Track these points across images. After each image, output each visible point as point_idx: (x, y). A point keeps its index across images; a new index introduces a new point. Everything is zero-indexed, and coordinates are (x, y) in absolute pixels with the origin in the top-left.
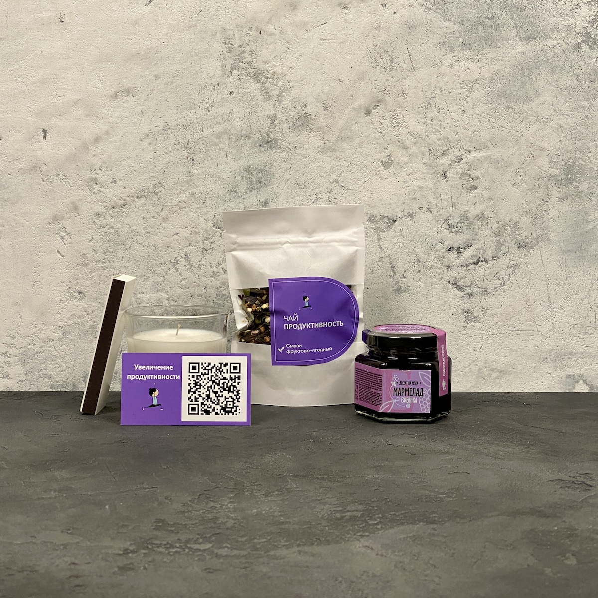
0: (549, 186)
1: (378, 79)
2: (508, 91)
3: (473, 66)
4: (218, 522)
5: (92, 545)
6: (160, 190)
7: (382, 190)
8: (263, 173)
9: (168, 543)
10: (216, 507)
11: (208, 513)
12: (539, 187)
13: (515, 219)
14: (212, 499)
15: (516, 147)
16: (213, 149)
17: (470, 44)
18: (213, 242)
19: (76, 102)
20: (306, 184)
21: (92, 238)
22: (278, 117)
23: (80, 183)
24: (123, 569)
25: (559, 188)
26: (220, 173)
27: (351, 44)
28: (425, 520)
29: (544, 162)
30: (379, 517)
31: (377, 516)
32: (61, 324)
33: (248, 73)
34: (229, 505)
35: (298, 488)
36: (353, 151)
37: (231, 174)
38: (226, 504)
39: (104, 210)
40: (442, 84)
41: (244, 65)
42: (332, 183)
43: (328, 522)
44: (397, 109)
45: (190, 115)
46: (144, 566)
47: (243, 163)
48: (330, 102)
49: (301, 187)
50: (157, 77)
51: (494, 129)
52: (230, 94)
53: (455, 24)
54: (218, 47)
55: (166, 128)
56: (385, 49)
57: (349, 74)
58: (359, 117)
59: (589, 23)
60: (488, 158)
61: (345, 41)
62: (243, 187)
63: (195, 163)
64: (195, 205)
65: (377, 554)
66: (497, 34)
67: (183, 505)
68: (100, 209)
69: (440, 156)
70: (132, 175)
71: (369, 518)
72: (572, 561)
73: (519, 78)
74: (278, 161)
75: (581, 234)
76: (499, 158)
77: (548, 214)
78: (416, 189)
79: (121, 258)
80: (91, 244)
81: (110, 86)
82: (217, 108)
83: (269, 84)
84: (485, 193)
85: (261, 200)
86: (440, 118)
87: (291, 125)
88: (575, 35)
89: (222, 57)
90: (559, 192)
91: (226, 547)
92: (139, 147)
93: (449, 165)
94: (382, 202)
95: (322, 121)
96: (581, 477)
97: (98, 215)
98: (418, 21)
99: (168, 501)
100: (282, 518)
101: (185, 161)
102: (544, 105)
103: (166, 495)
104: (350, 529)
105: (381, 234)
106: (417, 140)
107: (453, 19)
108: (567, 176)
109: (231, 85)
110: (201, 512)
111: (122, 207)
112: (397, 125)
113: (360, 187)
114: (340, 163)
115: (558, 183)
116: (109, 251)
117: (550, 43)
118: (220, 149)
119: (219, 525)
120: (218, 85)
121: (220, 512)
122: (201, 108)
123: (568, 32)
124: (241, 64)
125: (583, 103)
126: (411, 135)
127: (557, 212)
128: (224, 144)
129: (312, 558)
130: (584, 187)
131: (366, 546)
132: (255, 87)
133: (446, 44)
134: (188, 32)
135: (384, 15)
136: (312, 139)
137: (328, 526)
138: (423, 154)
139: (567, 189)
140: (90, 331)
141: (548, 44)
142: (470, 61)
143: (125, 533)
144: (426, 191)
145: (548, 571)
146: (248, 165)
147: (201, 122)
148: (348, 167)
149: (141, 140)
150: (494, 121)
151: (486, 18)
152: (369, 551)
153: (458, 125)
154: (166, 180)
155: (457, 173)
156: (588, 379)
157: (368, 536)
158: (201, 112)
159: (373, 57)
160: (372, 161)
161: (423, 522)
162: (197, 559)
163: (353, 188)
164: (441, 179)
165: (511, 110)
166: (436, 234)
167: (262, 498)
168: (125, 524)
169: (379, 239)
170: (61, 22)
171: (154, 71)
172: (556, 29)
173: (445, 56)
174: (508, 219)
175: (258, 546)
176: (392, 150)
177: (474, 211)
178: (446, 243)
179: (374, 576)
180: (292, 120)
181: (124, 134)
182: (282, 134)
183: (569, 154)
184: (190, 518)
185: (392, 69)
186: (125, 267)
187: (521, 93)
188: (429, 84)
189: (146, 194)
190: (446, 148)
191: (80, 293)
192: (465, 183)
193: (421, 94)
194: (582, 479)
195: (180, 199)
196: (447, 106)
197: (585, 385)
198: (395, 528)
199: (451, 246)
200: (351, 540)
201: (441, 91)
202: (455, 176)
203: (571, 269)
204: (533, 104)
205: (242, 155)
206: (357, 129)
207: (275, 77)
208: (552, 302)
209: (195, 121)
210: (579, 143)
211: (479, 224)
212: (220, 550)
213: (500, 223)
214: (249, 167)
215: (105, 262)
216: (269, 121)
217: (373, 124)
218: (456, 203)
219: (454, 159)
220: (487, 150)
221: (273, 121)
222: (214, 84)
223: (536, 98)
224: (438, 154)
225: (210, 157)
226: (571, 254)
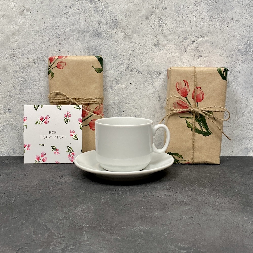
0: (238, 55)
1: (152, 1)
2: (218, 7)
6: (45, 59)
7: (154, 58)
8: (95, 50)
12: (233, 55)
15: (221, 35)
16: (70, 38)
19: (3, 16)
20: (117, 56)
21: (14, 83)
22: (102, 21)
23: (6, 56)
25: (243, 56)
26: (74, 50)
29: (235, 43)
32: (1, 125)
35: (87, 241)
36: (140, 38)
37: (80, 51)
39: (19, 69)
40: (184, 3)
42: (129, 55)
44: (162, 16)
45: (59, 21)
47: (85, 45)
48: (128, 13)
49: (114, 57)
51: (210, 26)
52: (78, 10)
55: (47, 28)
58: (142, 21)
60: (207, 41)
63: (62, 45)
68: (16, 69)
70: (31, 52)
74: (103, 44)
76: (213, 41)
77: (237, 69)
78: (171, 57)
79: (28, 93)
80: (13, 86)
81: (19, 7)
82: (72, 17)
83: (97, 5)
84: (206, 59)
86: (183, 21)
87: (109, 25)
90: (243, 58)
92: (35, 38)
93: (188, 45)
94: (154, 64)
95: (124, 24)
97: (16, 72)
101: (57, 44)
102: (236, 14)
105: (154, 80)
106: (172, 32)
108: (247, 50)
111: (27, 68)
112: (161, 25)
113: (143, 57)
114: (133, 45)
115: (242, 53)
116: (22, 90)
118: (74, 38)
120: (72, 6)
122: (64, 18)
126: (169, 30)
127: (241, 68)
128: (76, 35)
132: (90, 6)
136: (119, 33)
138: (175, 39)
139: (247, 56)
140: (15, 128)
144: (176, 58)
146: (88, 46)
147: (64, 25)
148: (137, 47)
149: (35, 34)
153: (192, 24)
154: (48, 54)
155: (192, 49)
158: (64, 20)
160: (149, 43)
163: (140, 57)
164: (183, 52)
165: (219, 16)
169: (153, 82)
176: (159, 38)
180: (109, 23)
181: (27, 31)
182: (105, 30)
183: (248, 39)
186: (30, 97)
187: (224, 7)
188: (178, 3)
189: (39, 61)
190: (186, 36)
191: (9, 110)
192: (195, 53)
193: (173, 9)
196: (187, 14)
201: (184, 7)
202: (191, 50)
203: (248, 96)
204: (230, 13)
205: (85, 41)
206: (141, 27)
208: (238, 113)
209: (61, 24)
210: (252, 33)
214: (89, 47)
215: (21, 95)
216: (98, 24)
217: (150, 24)
218: (191, 64)
219: (190, 41)
220: (207, 37)
221: (100, 23)
222: (70, 5)
223: (232, 10)
224: (182, 39)
225: (69, 42)
226: (248, 89)
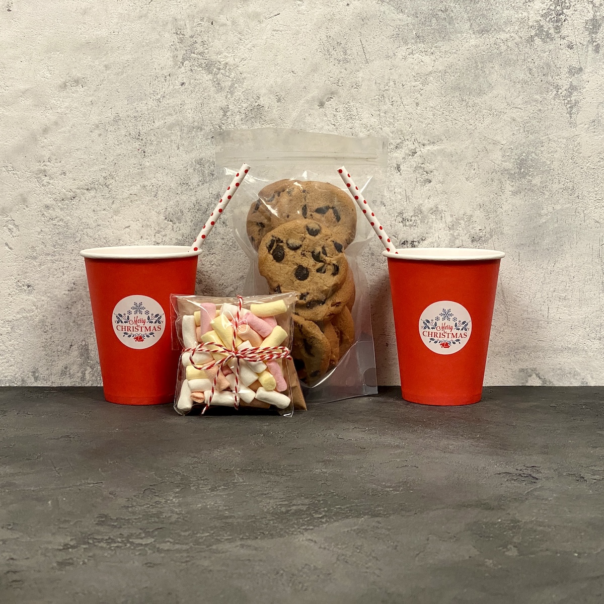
0: (503, 180)
1: (332, 71)
2: (462, 85)
3: (427, 59)
4: (161, 517)
5: (32, 540)
6: (111, 182)
8: (216, 165)
9: (110, 538)
10: (161, 502)
11: (153, 508)
12: (492, 180)
13: (469, 213)
14: (157, 494)
15: (470, 141)
16: (164, 141)
17: (423, 37)
18: (165, 235)
19: (24, 92)
21: (41, 230)
22: (230, 108)
23: (28, 174)
24: (62, 564)
25: (513, 182)
26: (172, 165)
27: (304, 36)
28: (370, 513)
29: (497, 156)
30: (324, 511)
31: (322, 509)
32: (10, 318)
33: (200, 64)
34: (174, 500)
35: (244, 482)
37: (182, 166)
38: (171, 498)
39: (54, 203)
40: (395, 77)
41: (196, 55)
43: (273, 516)
44: (351, 101)
45: (142, 106)
46: (83, 561)
47: (195, 155)
48: (283, 94)
50: (106, 67)
51: (447, 123)
52: (182, 85)
53: (409, 17)
54: (169, 38)
55: (117, 120)
56: (339, 41)
57: (302, 66)
58: (312, 109)
59: (542, 16)
60: (442, 152)
61: (298, 33)
62: (195, 180)
63: (146, 154)
64: (147, 197)
65: (320, 548)
66: (451, 27)
67: (127, 500)
68: (49, 201)
69: (393, 149)
70: (82, 167)
71: (314, 512)
72: (513, 552)
73: (473, 71)
75: (534, 227)
76: (453, 151)
77: (502, 208)
79: (71, 251)
80: (40, 236)
81: (58, 75)
82: (168, 99)
83: (221, 75)
84: (439, 186)
85: (214, 193)
86: (394, 110)
87: (243, 116)
88: (528, 28)
89: (173, 47)
90: (512, 186)
91: (168, 541)
92: (90, 138)
93: (403, 158)
95: (275, 113)
96: (528, 470)
97: (47, 207)
98: (372, 13)
99: (113, 496)
100: (227, 512)
101: (136, 153)
102: (497, 99)
103: (111, 489)
104: (294, 523)
106: (370, 133)
107: (406, 11)
108: (520, 169)
109: (183, 76)
110: (145, 506)
111: (71, 199)
112: (350, 118)
115: (512, 177)
116: (59, 244)
117: (503, 36)
118: (171, 141)
119: (162, 520)
120: (170, 76)
121: (164, 507)
122: (152, 99)
123: (522, 25)
124: (193, 55)
125: (536, 97)
126: (365, 128)
127: (510, 206)
128: (176, 135)
129: (254, 552)
130: (537, 181)
131: (310, 540)
132: (207, 78)
133: (399, 37)
134: (139, 21)
135: (338, 6)
137: (273, 520)
139: (521, 182)
140: (39, 325)
141: (502, 37)
142: (424, 54)
143: (66, 528)
145: (489, 562)
146: (200, 157)
149: (91, 132)
150: (448, 114)
151: (439, 10)
152: (312, 544)
153: (412, 118)
154: (117, 172)
155: (411, 166)
156: (541, 373)
157: (312, 529)
158: (151, 103)
159: (326, 49)
161: (369, 515)
162: (137, 553)
164: (394, 172)
165: (464, 103)
166: (390, 228)
167: (208, 492)
168: (67, 519)
170: (9, 10)
171: (104, 61)
172: (509, 22)
173: (399, 48)
174: (462, 212)
175: (200, 540)
177: (428, 205)
178: (400, 237)
179: (316, 568)
180: (245, 112)
181: (74, 125)
182: (235, 126)
183: (522, 148)
184: (134, 513)
185: (346, 61)
186: (75, 260)
187: (475, 86)
188: (382, 77)
189: (96, 186)
190: (400, 141)
191: (29, 286)
192: (418, 176)
193: (374, 87)
194: (529, 472)
195: (131, 192)
196: (401, 98)
197: (538, 378)
198: (340, 521)
199: (405, 240)
200: (295, 533)
201: (395, 84)
202: (409, 169)
203: (524, 263)
204: (486, 98)
205: (194, 147)
206: (310, 121)
207: (228, 68)
208: (505, 296)
209: (146, 113)
210: (531, 137)
211: (433, 217)
212: (163, 544)
213: (454, 217)
214: (201, 159)
215: (55, 256)
216: (221, 113)
217: (326, 116)
218: (410, 197)
219: (407, 152)
220: (441, 143)
221: (225, 113)
222: (166, 75)
223: (490, 91)
224: (392, 147)
225: (161, 149)
226: (524, 248)
